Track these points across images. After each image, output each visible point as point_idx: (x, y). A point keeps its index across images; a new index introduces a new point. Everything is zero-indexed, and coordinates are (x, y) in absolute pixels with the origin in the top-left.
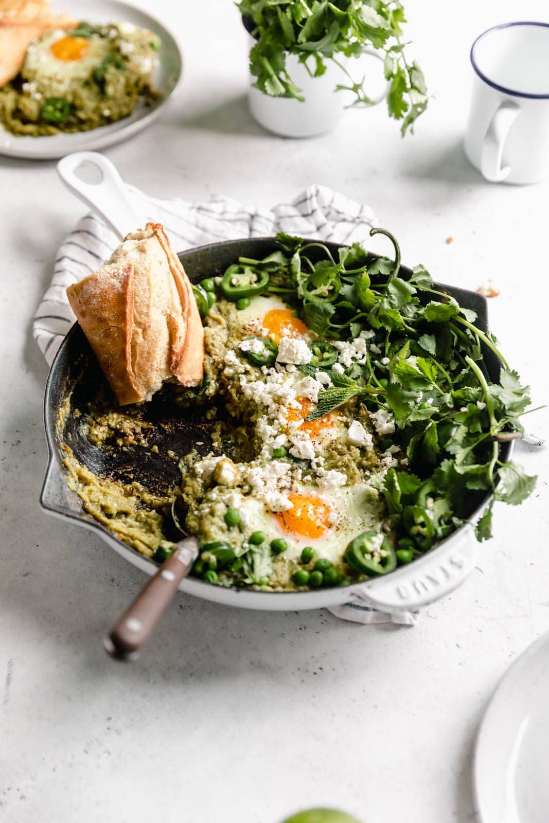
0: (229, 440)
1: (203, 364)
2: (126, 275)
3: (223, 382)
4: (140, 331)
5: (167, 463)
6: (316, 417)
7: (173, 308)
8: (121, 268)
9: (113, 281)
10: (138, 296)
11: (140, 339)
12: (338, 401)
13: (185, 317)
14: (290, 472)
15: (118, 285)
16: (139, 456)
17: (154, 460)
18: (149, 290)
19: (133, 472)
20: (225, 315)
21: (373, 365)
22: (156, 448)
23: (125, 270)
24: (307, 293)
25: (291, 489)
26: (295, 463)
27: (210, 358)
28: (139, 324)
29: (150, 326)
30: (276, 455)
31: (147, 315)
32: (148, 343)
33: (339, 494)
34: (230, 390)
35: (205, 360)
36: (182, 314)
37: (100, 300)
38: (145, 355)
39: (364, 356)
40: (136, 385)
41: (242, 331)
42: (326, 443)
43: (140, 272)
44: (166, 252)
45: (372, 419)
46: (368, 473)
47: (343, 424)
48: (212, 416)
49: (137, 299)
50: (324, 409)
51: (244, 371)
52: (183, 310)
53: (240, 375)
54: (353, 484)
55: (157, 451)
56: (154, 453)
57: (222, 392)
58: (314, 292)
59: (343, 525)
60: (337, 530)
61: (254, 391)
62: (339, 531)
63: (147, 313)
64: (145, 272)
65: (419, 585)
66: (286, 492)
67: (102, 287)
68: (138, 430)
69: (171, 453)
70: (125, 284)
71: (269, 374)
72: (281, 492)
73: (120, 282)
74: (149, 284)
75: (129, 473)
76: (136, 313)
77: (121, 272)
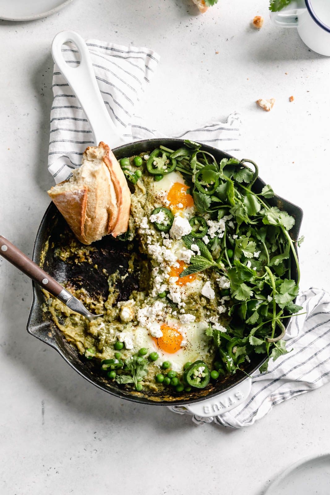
0: (138, 267)
1: (128, 222)
2: (82, 194)
3: (138, 236)
4: (89, 219)
5: (101, 277)
6: (186, 274)
7: (111, 204)
8: (80, 190)
9: (74, 196)
10: (89, 203)
11: (90, 223)
12: (200, 268)
13: (118, 206)
14: (165, 309)
15: (77, 198)
16: (86, 270)
17: (95, 274)
18: (96, 199)
19: (83, 280)
20: (146, 185)
21: (227, 239)
22: (96, 266)
23: (82, 191)
24: (198, 182)
25: (164, 321)
26: (169, 303)
27: (133, 219)
28: (89, 216)
29: (95, 217)
30: (159, 297)
31: (94, 212)
32: (94, 224)
33: (190, 327)
34: (142, 241)
35: (129, 219)
36: (117, 204)
37: (66, 204)
38: (92, 229)
39: (223, 232)
40: (86, 240)
41: (155, 199)
42: (188, 293)
43: (91, 191)
44: (109, 170)
45: (217, 281)
46: (208, 313)
47: (201, 278)
48: (130, 248)
49: (89, 204)
50: (191, 270)
51: (150, 234)
52: (118, 201)
53: (148, 237)
54: (199, 321)
55: (97, 268)
56: (95, 269)
57: (137, 239)
58: (201, 183)
59: (188, 347)
60: (184, 350)
61: (154, 253)
62: (185, 350)
63: (94, 211)
64: (94, 190)
65: (215, 407)
66: (161, 323)
67: (68, 199)
68: (88, 253)
69: (105, 271)
70: (82, 198)
71: (165, 238)
72: (158, 322)
73: (79, 197)
74: (96, 196)
75: (80, 281)
76: (88, 210)
77: (80, 192)
